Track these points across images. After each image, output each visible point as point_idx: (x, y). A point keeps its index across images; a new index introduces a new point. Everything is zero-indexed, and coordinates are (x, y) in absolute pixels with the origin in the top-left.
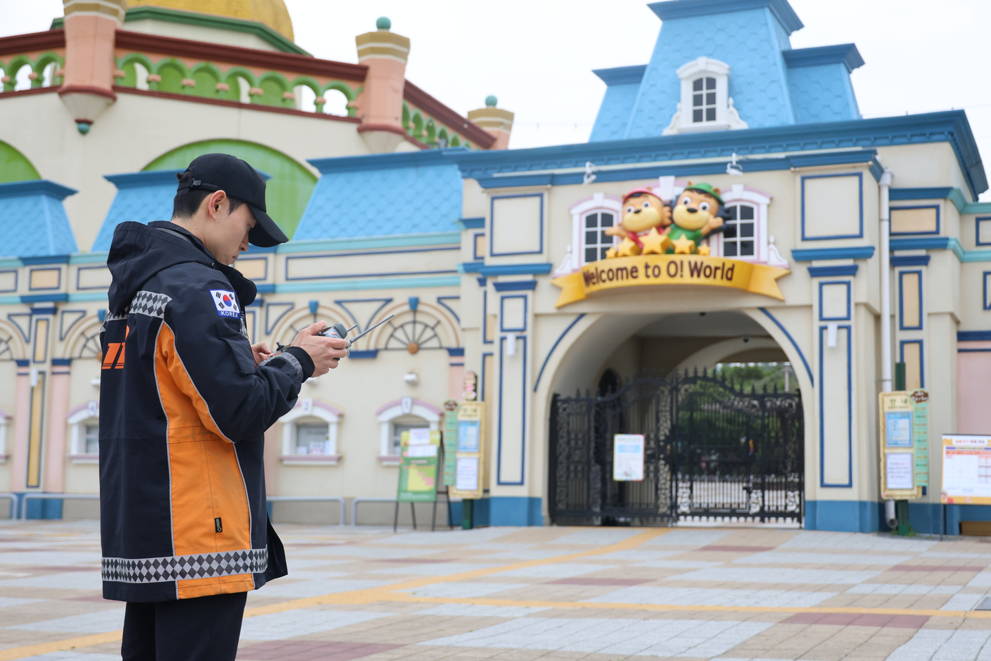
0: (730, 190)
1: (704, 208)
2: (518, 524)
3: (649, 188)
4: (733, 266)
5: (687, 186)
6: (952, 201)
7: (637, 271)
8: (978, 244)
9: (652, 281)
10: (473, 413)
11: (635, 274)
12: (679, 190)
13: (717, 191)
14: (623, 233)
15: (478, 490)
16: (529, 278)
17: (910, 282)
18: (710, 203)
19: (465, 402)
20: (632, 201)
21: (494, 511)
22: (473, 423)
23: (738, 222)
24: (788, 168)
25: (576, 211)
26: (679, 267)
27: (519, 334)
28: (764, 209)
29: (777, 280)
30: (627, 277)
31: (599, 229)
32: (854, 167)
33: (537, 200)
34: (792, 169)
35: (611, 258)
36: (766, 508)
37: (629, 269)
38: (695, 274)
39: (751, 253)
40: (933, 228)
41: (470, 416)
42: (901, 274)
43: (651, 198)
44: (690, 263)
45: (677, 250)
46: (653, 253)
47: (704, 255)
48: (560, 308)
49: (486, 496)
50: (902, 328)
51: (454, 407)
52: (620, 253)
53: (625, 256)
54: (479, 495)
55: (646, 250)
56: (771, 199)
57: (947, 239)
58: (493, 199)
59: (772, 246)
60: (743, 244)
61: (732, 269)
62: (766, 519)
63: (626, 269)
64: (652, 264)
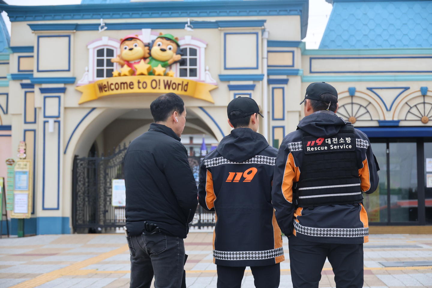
0: (184, 39)
1: (170, 49)
2: (56, 233)
3: (137, 36)
4: (188, 83)
5: (159, 36)
6: (301, 49)
7: (133, 85)
8: (311, 72)
9: (142, 91)
10: (25, 167)
11: (132, 87)
12: (154, 37)
13: (176, 39)
14: (122, 62)
15: (28, 213)
16: (61, 86)
17: (278, 93)
18: (173, 46)
19: (19, 160)
20: (127, 43)
21: (41, 226)
22: (24, 173)
23: (188, 57)
24: (217, 28)
25: (91, 47)
26: (158, 83)
27: (55, 119)
28: (203, 50)
29: (210, 91)
30: (127, 88)
31: (105, 58)
32: (254, 29)
33: (67, 39)
34: (219, 28)
35: (116, 76)
36: (202, 221)
37: (128, 83)
38: (167, 87)
39: (195, 75)
40: (290, 63)
41: (23, 168)
42: (273, 89)
43: (138, 41)
44: (164, 81)
45: (157, 73)
46: (142, 74)
47: (171, 76)
48: (80, 104)
49: (34, 216)
50: (274, 119)
51: (12, 163)
52: (122, 74)
53: (125, 75)
54: (29, 216)
55: (138, 72)
56: (207, 45)
57: (298, 70)
58: (39, 37)
59: (207, 72)
60: (191, 70)
61: (187, 85)
62: (202, 228)
63: (126, 83)
64: (142, 81)
